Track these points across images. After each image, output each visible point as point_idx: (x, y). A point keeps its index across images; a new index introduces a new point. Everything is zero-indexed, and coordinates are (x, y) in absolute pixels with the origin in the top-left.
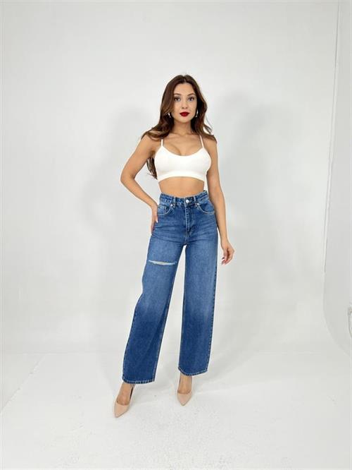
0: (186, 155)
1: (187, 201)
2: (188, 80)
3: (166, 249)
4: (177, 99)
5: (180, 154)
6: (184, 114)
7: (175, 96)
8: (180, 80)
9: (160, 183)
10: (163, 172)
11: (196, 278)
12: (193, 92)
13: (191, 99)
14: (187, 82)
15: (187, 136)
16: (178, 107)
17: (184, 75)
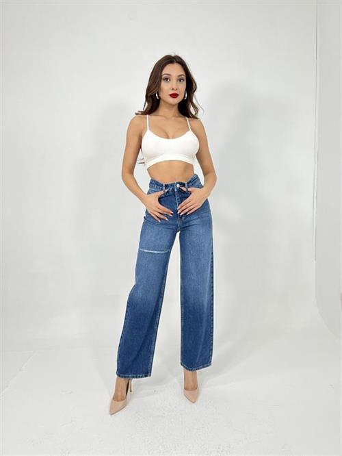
0: (173, 138)
1: (178, 186)
2: (178, 60)
3: (158, 237)
4: (166, 79)
5: (168, 138)
6: (174, 96)
8: (169, 60)
11: (192, 266)
13: (181, 80)
15: (173, 118)
16: (167, 88)
17: (173, 55)
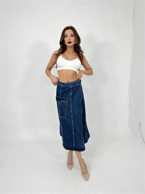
7: (65, 35)
9: (58, 71)
10: (60, 67)
12: (73, 33)
14: (70, 29)
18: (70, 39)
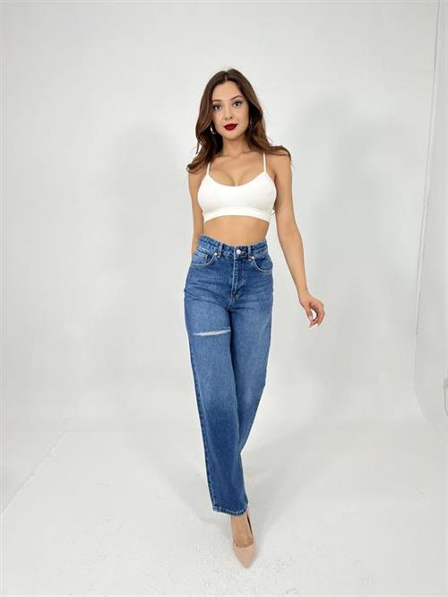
0: (239, 185)
1: (239, 252)
2: (231, 76)
4: (218, 107)
6: (231, 127)
7: (214, 103)
8: (219, 79)
12: (239, 93)
13: (237, 103)
14: (230, 79)
16: (221, 118)
17: (226, 70)
18: (231, 114)
